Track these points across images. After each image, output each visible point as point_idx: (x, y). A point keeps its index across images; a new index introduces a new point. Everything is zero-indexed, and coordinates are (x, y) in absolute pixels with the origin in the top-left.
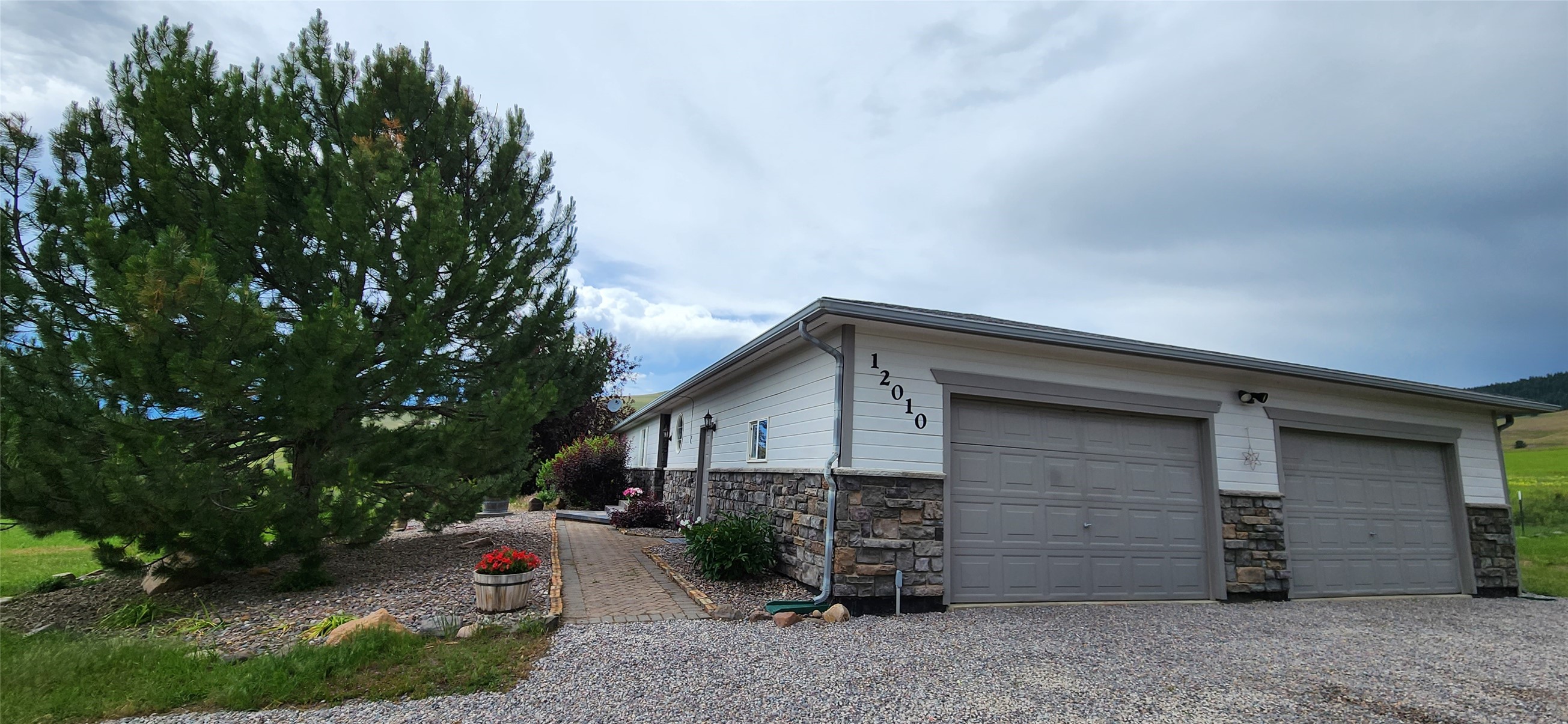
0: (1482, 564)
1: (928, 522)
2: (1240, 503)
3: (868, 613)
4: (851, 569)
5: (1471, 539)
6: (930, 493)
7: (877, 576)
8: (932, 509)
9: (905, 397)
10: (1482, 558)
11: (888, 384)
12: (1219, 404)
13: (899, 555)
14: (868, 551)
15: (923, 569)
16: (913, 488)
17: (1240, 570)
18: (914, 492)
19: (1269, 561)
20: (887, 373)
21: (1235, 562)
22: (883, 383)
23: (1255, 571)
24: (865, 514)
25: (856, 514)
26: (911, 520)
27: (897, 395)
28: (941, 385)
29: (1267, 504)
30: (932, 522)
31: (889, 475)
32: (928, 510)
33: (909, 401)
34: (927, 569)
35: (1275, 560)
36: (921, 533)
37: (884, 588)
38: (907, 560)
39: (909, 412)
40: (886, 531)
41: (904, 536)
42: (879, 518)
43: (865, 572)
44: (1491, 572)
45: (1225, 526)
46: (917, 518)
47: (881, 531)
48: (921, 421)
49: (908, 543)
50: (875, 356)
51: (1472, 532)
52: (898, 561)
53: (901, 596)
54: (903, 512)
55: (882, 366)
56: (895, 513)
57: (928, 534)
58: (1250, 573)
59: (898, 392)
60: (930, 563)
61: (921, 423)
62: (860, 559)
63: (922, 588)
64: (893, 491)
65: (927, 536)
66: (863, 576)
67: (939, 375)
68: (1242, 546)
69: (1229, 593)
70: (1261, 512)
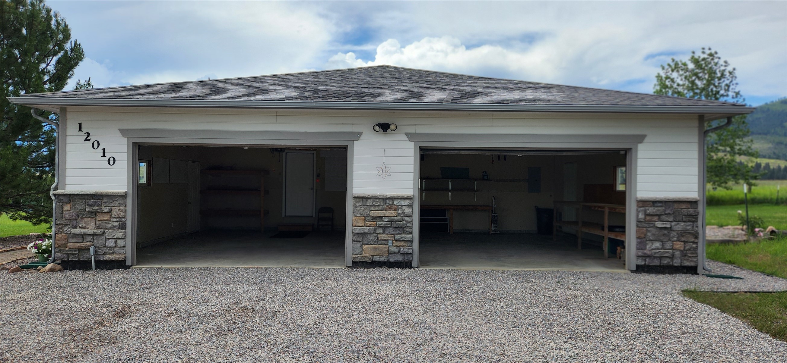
0: (648, 247)
1: (115, 220)
2: (370, 202)
3: (78, 269)
4: (65, 246)
5: (637, 226)
6: (116, 203)
7: (80, 250)
8: (117, 212)
9: (101, 147)
10: (648, 242)
11: (89, 140)
12: (360, 134)
13: (95, 238)
14: (75, 236)
15: (111, 245)
16: (105, 200)
17: (365, 247)
18: (106, 203)
19: (394, 241)
20: (89, 134)
21: (362, 241)
22: (86, 140)
23: (378, 248)
24: (73, 216)
25: (67, 216)
26: (102, 219)
27: (96, 146)
28: (127, 138)
29: (396, 202)
30: (118, 219)
31: (86, 193)
32: (114, 213)
33: (104, 150)
34: (114, 245)
35: (397, 241)
36: (110, 225)
37: (84, 257)
38: (98, 242)
39: (104, 156)
40: (88, 225)
41: (98, 228)
42: (82, 218)
43: (71, 247)
44: (655, 253)
45: (354, 218)
46: (107, 217)
47: (84, 225)
48: (111, 162)
49: (99, 231)
50: (80, 124)
51: (639, 221)
52: (95, 241)
53: (95, 260)
54: (98, 214)
55: (85, 130)
56: (93, 214)
57: (114, 226)
58: (375, 249)
59: (96, 145)
60: (116, 242)
61: (112, 162)
62: (70, 240)
63: (109, 256)
64: (91, 203)
65: (114, 227)
66: (71, 249)
67: (124, 132)
68: (366, 231)
69: (353, 262)
70: (390, 208)
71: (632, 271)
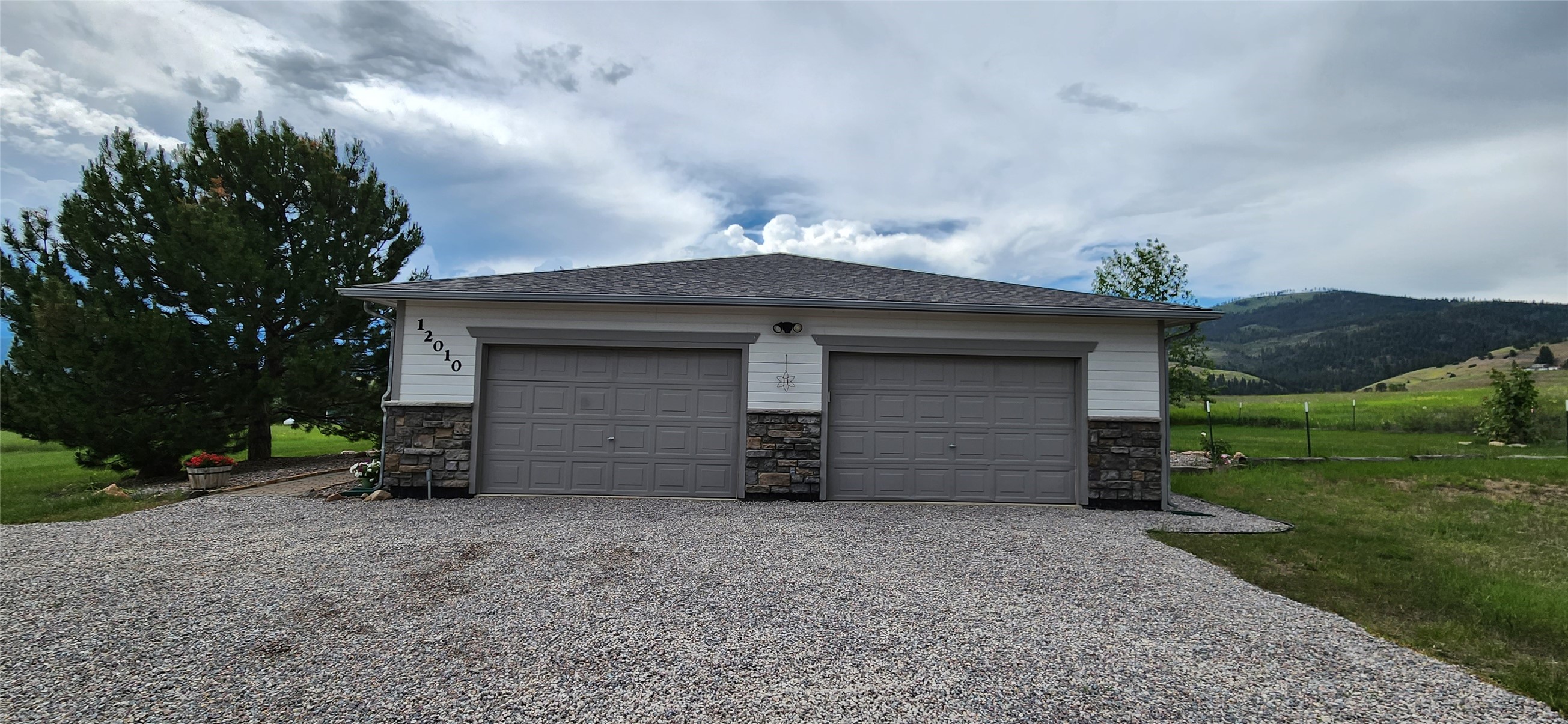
0: (1102, 477)
1: (457, 437)
2: (767, 420)
3: (410, 498)
4: (396, 468)
5: (1089, 451)
6: (460, 417)
7: (414, 473)
8: (460, 428)
9: (445, 348)
10: (1102, 471)
11: (431, 340)
12: (758, 335)
13: (433, 459)
14: (408, 456)
15: (451, 469)
16: (446, 413)
17: (761, 475)
18: (448, 416)
19: (797, 468)
20: (430, 334)
21: (758, 467)
22: (426, 340)
23: (778, 476)
24: (407, 432)
25: (400, 432)
26: (442, 436)
27: (438, 347)
28: (475, 339)
29: (800, 420)
30: (461, 437)
31: (424, 405)
32: (457, 429)
33: (447, 352)
34: (455, 469)
35: (801, 467)
36: (451, 444)
37: (418, 482)
38: (437, 464)
39: (447, 359)
40: (425, 443)
41: (437, 447)
42: (418, 435)
43: (403, 470)
44: (1112, 484)
45: (749, 438)
46: (448, 434)
47: (420, 443)
48: (457, 366)
49: (438, 451)
50: (421, 321)
51: (1090, 445)
52: (432, 463)
53: (432, 487)
54: (437, 430)
55: (426, 328)
56: (432, 430)
57: (457, 445)
58: (773, 477)
59: (438, 346)
60: (457, 465)
61: (456, 367)
62: (403, 461)
63: (448, 482)
64: (429, 416)
65: (456, 447)
66: (403, 473)
67: (473, 331)
68: (764, 455)
69: (746, 494)
70: (793, 427)
71: (1084, 507)
